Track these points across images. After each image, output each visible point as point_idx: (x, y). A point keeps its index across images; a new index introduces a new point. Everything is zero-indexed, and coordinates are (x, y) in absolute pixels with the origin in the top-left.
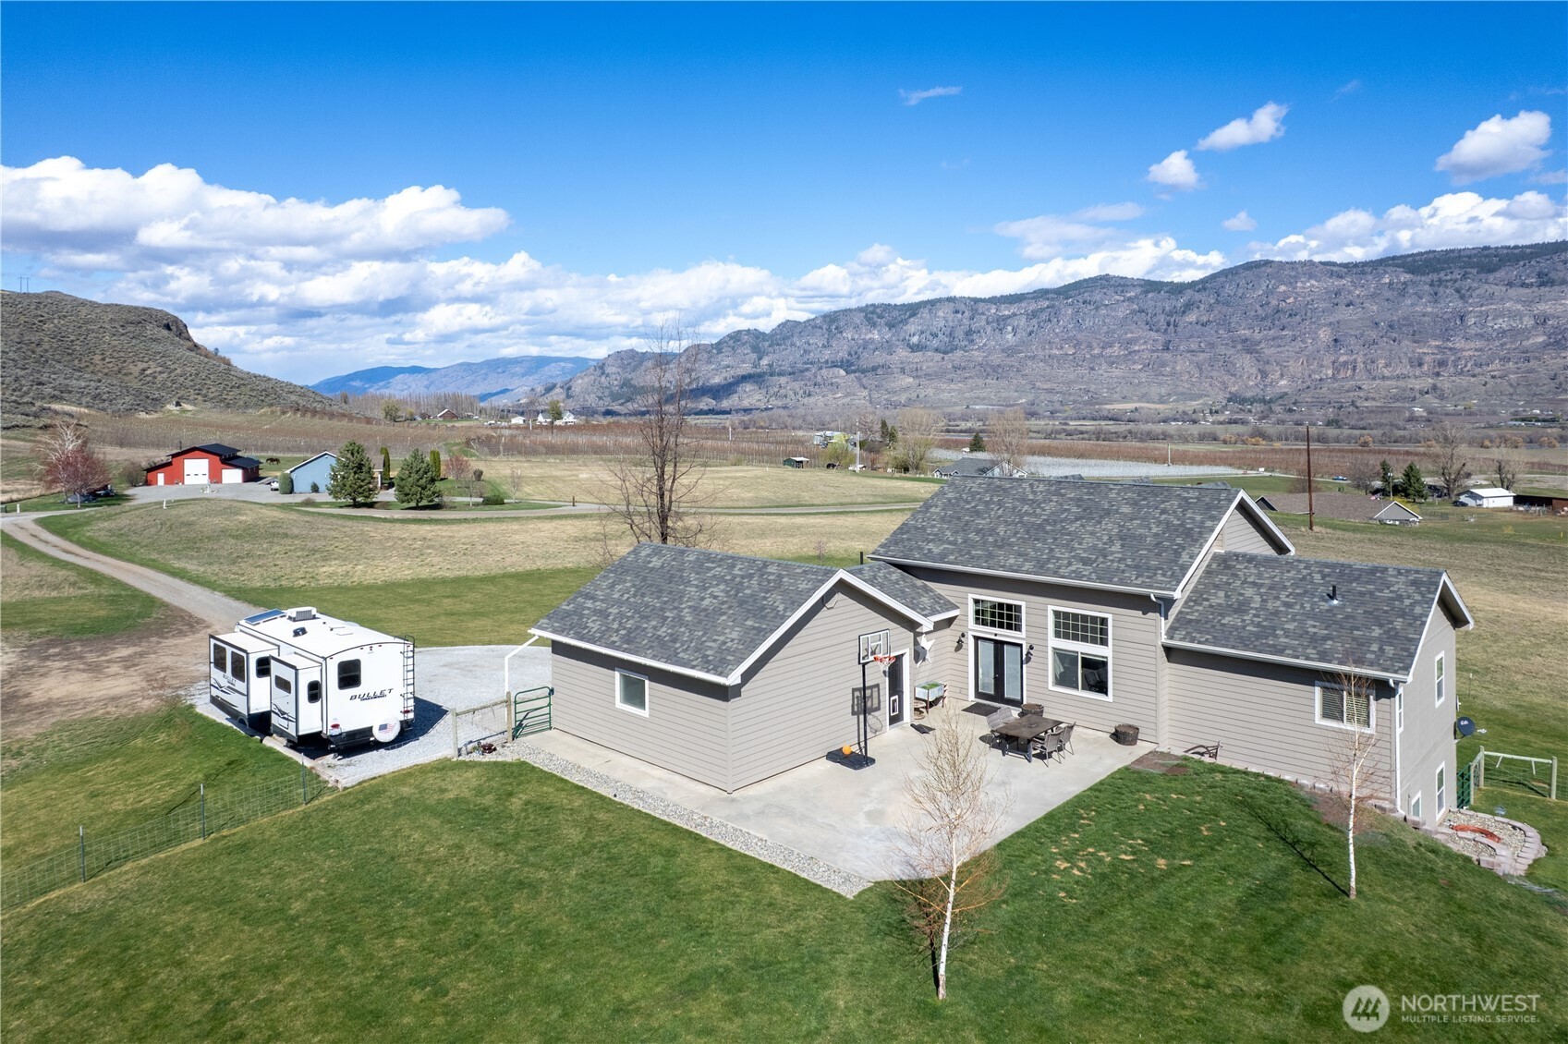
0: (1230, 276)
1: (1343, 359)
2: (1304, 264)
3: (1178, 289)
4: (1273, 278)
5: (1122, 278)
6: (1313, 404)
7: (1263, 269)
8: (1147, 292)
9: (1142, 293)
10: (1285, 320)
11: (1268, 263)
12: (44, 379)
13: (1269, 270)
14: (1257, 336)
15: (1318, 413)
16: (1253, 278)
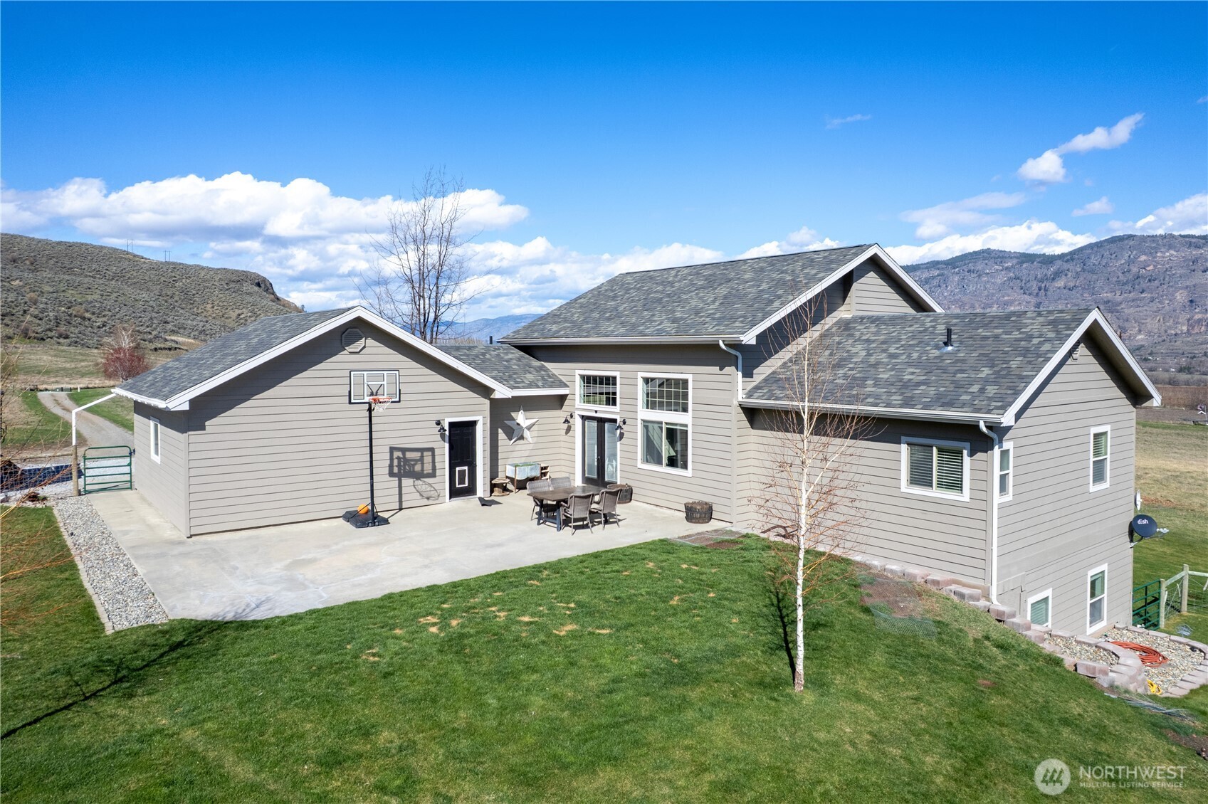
0: (1095, 249)
1: (1196, 317)
2: (1164, 237)
3: (1048, 260)
4: (1135, 249)
5: (1001, 251)
6: (1168, 355)
7: (1126, 242)
8: (1021, 263)
9: (1018, 264)
10: (1144, 284)
11: (1130, 237)
12: (169, 320)
13: (1131, 243)
14: (1118, 298)
15: (1171, 361)
16: (1116, 249)
